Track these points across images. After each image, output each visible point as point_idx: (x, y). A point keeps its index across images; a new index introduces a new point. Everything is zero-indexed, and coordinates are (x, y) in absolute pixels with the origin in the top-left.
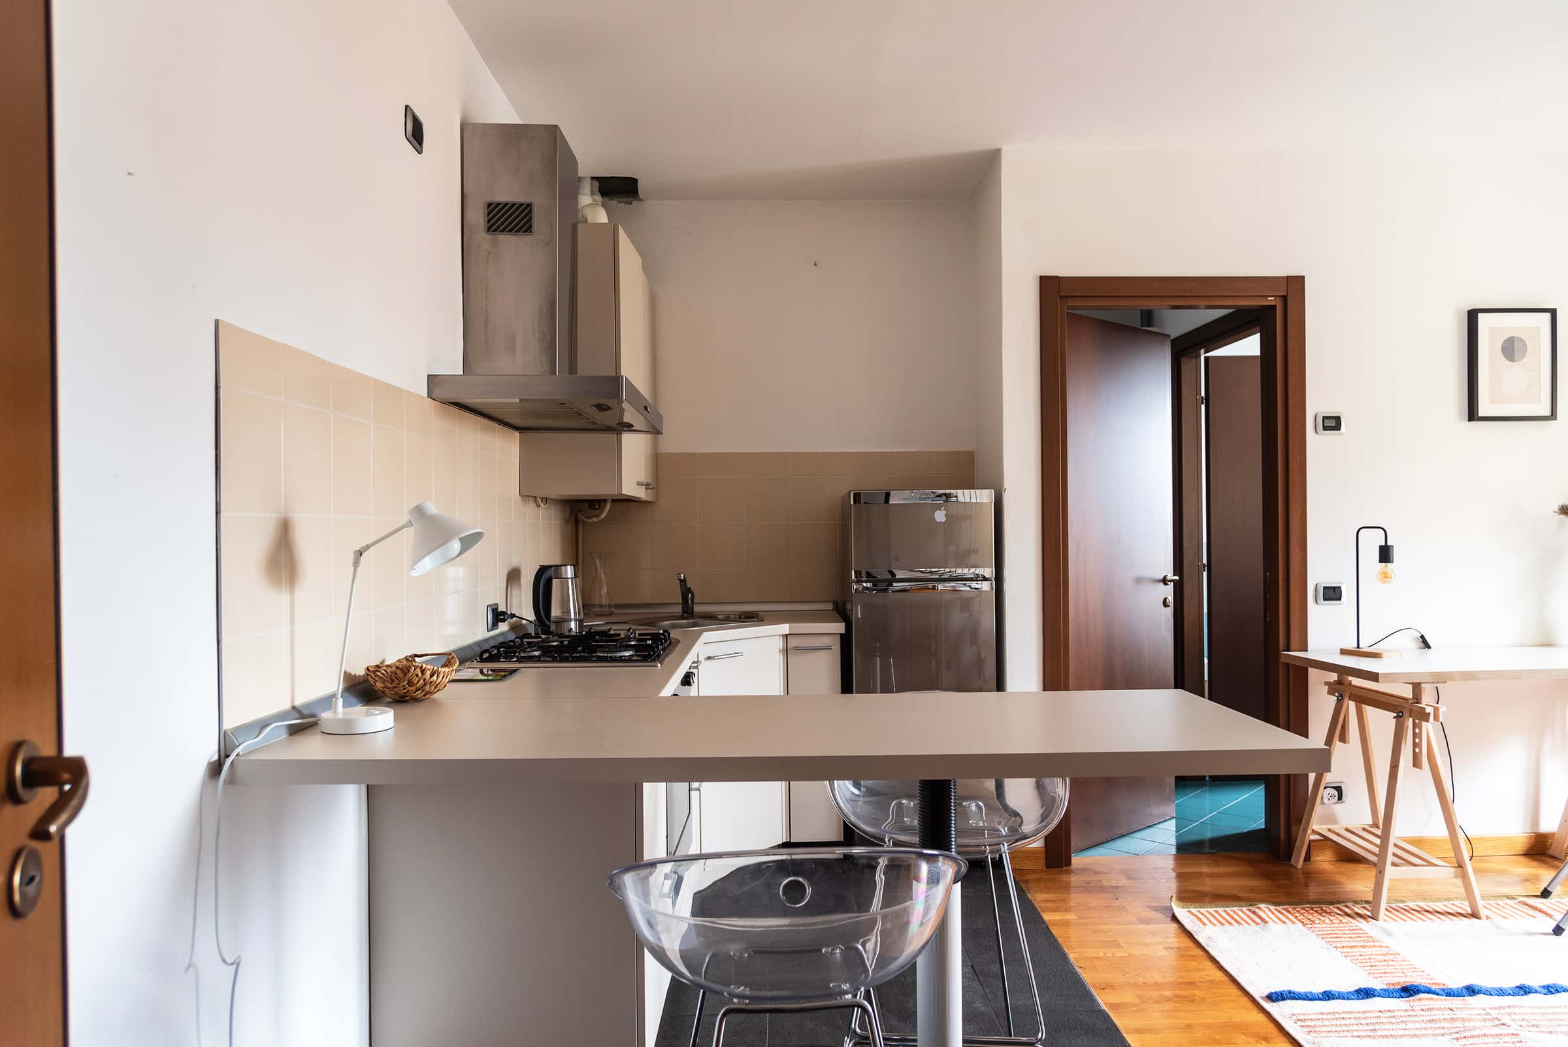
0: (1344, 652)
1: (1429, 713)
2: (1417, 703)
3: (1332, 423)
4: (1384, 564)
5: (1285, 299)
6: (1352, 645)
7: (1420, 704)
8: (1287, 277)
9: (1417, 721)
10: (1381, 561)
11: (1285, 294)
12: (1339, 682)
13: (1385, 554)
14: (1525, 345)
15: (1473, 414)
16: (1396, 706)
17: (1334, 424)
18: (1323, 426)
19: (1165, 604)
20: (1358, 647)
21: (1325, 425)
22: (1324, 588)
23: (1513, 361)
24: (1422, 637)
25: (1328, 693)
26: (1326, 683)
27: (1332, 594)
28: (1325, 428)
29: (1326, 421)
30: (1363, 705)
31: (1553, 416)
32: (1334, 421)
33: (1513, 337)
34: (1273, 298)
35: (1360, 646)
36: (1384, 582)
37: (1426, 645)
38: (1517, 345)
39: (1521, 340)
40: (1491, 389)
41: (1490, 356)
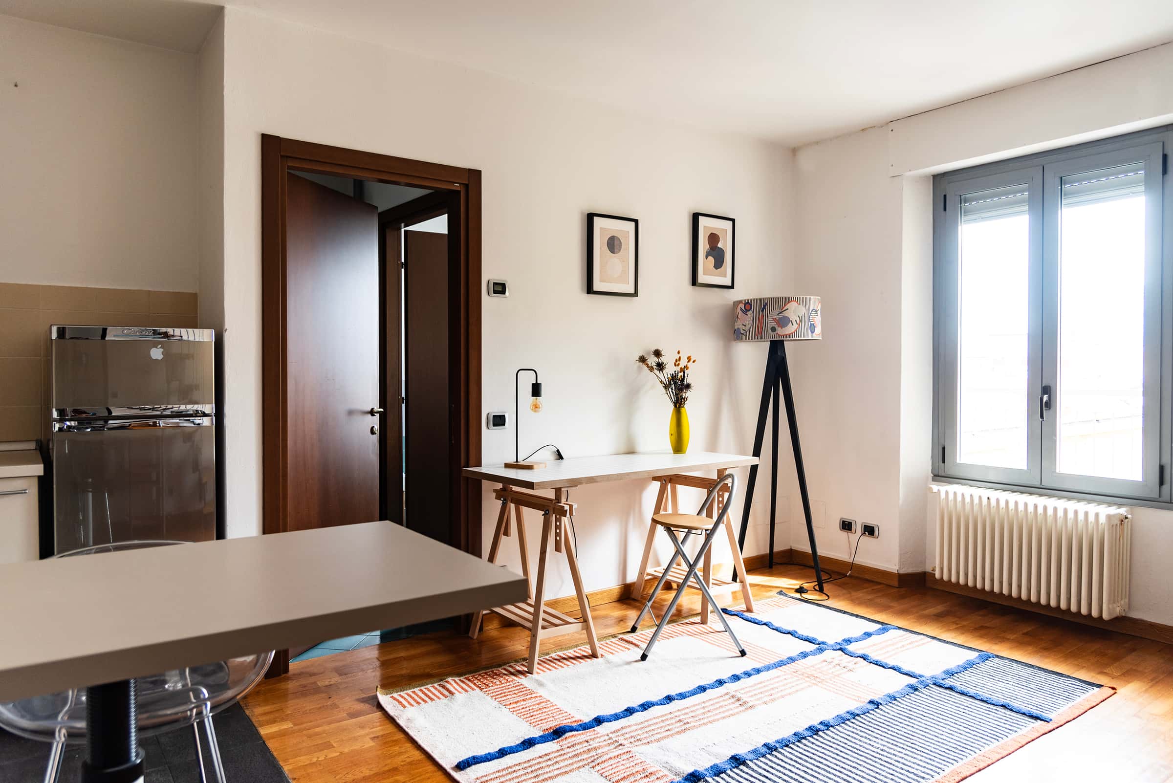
0: (508, 466)
1: (567, 510)
2: (559, 503)
3: (500, 289)
4: (535, 398)
5: (467, 186)
6: (512, 460)
7: (560, 503)
8: (469, 169)
9: (558, 516)
10: (533, 396)
11: (467, 182)
12: (504, 489)
13: (536, 390)
14: (621, 243)
15: (590, 290)
16: (544, 506)
17: (501, 290)
18: (494, 290)
19: (372, 432)
20: (517, 461)
21: (495, 289)
22: (493, 416)
23: (614, 254)
24: (558, 451)
25: (496, 499)
26: (495, 491)
27: (499, 421)
28: (495, 292)
29: (496, 286)
30: (520, 506)
31: (636, 294)
32: (501, 287)
33: (614, 236)
34: (458, 185)
35: (518, 461)
36: (535, 411)
37: (560, 456)
38: (616, 242)
39: (619, 239)
40: (601, 272)
41: (600, 248)
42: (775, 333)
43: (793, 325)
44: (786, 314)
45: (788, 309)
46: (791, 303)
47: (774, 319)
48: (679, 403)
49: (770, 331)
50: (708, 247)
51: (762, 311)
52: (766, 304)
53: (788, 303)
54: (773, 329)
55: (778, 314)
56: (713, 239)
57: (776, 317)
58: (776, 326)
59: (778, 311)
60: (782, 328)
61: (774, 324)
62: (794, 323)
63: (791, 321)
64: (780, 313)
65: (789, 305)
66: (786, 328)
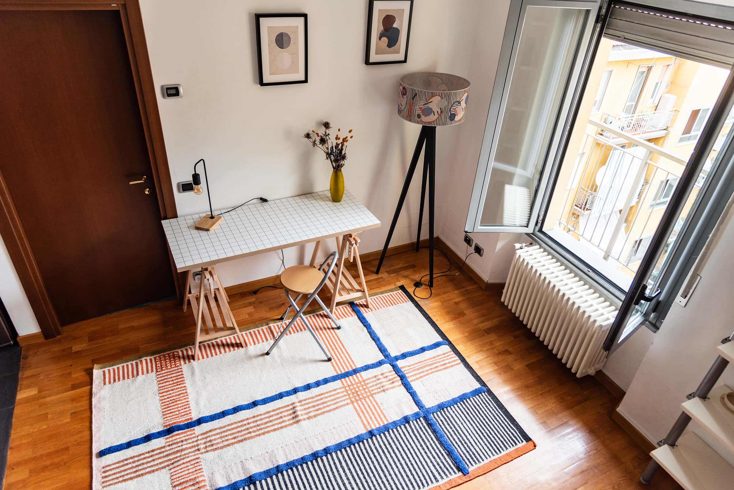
3: (174, 92)
5: (124, 6)
11: (124, 3)
13: (195, 180)
14: (290, 38)
15: (260, 82)
17: (175, 92)
21: (168, 93)
22: (182, 184)
23: (283, 49)
28: (169, 95)
29: (169, 90)
31: (306, 81)
32: (174, 90)
33: (282, 33)
34: (118, 5)
38: (285, 38)
39: (287, 35)
40: (271, 65)
41: (269, 45)
42: (420, 119)
43: (434, 115)
44: (430, 105)
45: (432, 102)
46: (435, 97)
47: (421, 108)
48: (337, 169)
49: (416, 116)
50: (382, 28)
51: (413, 99)
52: (416, 94)
53: (433, 96)
54: (419, 116)
55: (424, 105)
56: (388, 20)
57: (422, 107)
58: (421, 114)
59: (424, 102)
60: (425, 117)
61: (419, 112)
62: (436, 114)
63: (434, 112)
64: (426, 104)
65: (433, 98)
66: (429, 117)
